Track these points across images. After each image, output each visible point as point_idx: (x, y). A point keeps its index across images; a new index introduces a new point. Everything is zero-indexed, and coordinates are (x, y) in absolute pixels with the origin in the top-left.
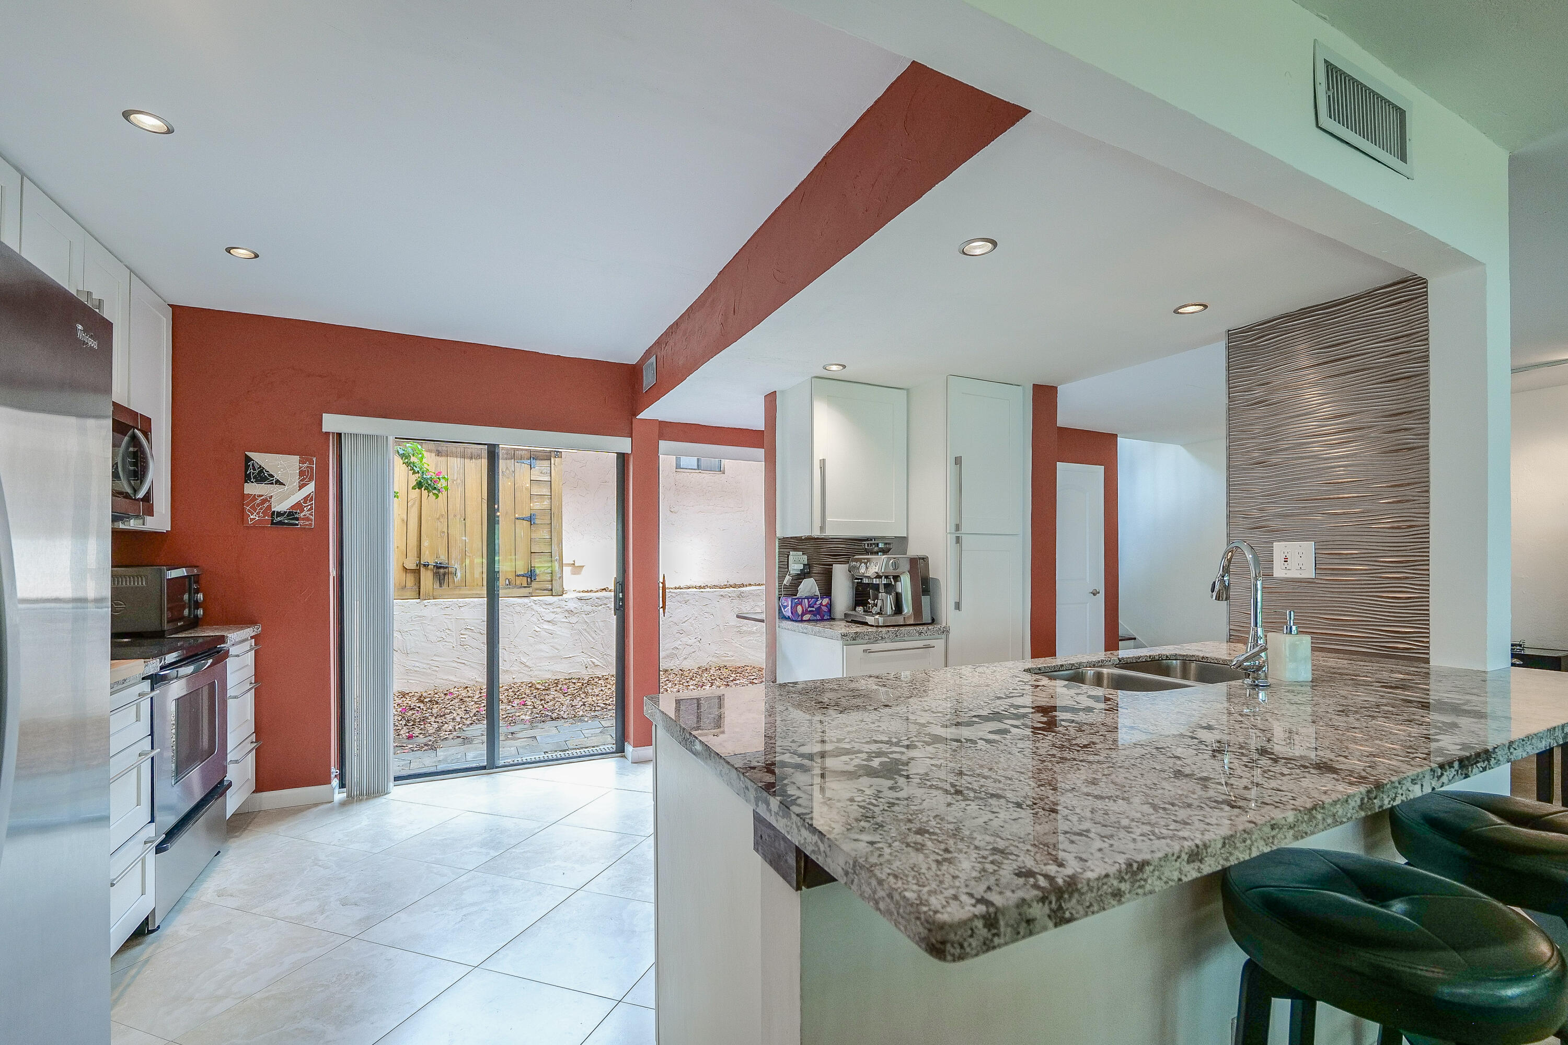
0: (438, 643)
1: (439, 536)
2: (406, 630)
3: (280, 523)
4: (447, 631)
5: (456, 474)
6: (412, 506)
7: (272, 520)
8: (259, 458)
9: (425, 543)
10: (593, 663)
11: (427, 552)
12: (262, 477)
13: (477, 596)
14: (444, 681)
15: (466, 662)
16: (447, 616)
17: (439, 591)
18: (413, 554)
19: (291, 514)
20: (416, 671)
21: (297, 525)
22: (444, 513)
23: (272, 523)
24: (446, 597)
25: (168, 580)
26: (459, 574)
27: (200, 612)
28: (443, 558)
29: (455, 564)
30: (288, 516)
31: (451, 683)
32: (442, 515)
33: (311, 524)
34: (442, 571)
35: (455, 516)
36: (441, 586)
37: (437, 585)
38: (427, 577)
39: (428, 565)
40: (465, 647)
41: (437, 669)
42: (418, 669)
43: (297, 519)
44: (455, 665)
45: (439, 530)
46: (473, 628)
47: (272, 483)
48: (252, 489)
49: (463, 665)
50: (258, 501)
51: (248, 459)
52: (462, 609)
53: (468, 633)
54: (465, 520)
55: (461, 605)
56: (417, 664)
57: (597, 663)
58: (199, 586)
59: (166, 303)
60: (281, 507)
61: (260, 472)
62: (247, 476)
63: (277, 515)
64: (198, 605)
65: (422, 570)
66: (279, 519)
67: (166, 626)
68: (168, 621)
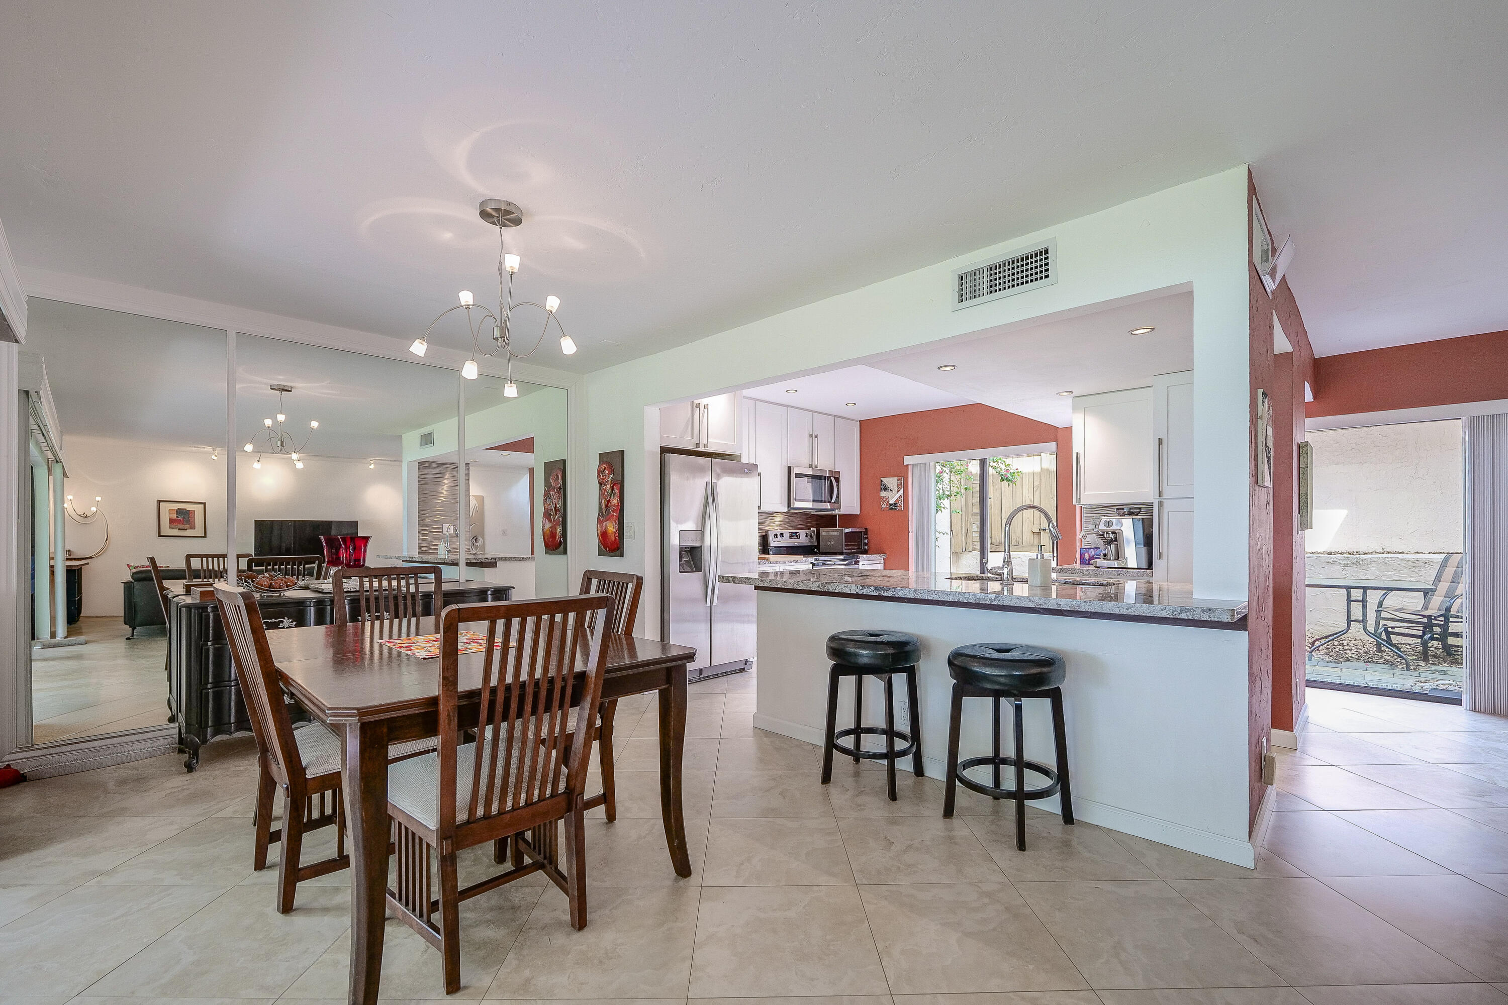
3: (892, 509)
7: (889, 507)
8: (886, 480)
12: (886, 489)
19: (894, 505)
21: (896, 510)
23: (889, 509)
25: (845, 533)
27: (866, 547)
33: (901, 510)
43: (897, 506)
47: (888, 491)
48: (883, 494)
50: (885, 499)
51: (882, 481)
58: (866, 536)
59: (856, 421)
60: (892, 502)
61: (885, 486)
62: (881, 488)
63: (891, 505)
64: (866, 544)
65: (1042, 532)
66: (891, 507)
67: (844, 551)
68: (845, 549)
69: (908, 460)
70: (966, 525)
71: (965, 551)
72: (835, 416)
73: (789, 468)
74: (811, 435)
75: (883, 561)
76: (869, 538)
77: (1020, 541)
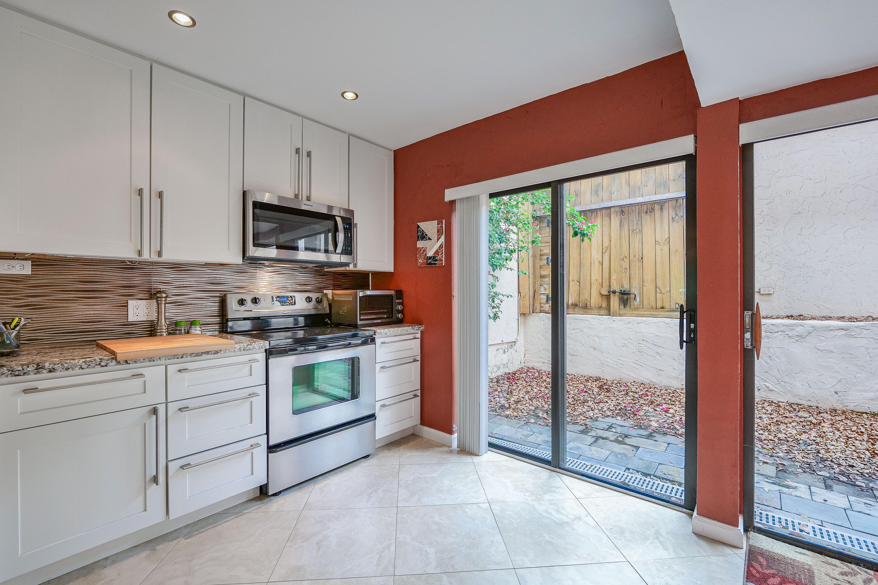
0: (623, 348)
1: (623, 271)
2: (601, 336)
3: (430, 264)
4: (629, 340)
5: (635, 226)
6: (605, 251)
7: (427, 262)
8: (422, 225)
9: (614, 277)
10: (768, 387)
11: (615, 283)
12: (423, 237)
13: (652, 316)
14: (626, 376)
15: (642, 365)
16: (629, 329)
17: (623, 311)
18: (606, 284)
19: (434, 258)
20: (607, 365)
21: (436, 264)
22: (627, 255)
23: (427, 264)
24: (628, 315)
25: (360, 297)
26: (638, 299)
27: (400, 315)
28: (626, 287)
29: (635, 290)
30: (433, 259)
31: (632, 378)
32: (626, 257)
33: (442, 263)
34: (625, 297)
35: (635, 256)
36: (625, 307)
37: (622, 307)
38: (615, 301)
39: (615, 292)
40: (642, 353)
41: (622, 366)
42: (608, 364)
43: (436, 260)
44: (635, 365)
45: (623, 267)
46: (648, 340)
47: (427, 240)
48: (420, 244)
49: (641, 367)
50: (422, 251)
51: (418, 227)
52: (640, 325)
53: (644, 343)
54: (642, 258)
55: (639, 322)
56: (608, 360)
57: (771, 387)
58: (400, 301)
59: (391, 150)
60: (430, 254)
61: (423, 233)
62: (418, 237)
63: (430, 258)
64: (399, 312)
65: (612, 295)
66: (430, 261)
67: (359, 322)
68: (361, 320)
69: (450, 194)
70: (534, 286)
71: (533, 312)
72: (350, 135)
73: (244, 193)
74: (297, 151)
75: (419, 336)
76: (405, 304)
77: (588, 303)
